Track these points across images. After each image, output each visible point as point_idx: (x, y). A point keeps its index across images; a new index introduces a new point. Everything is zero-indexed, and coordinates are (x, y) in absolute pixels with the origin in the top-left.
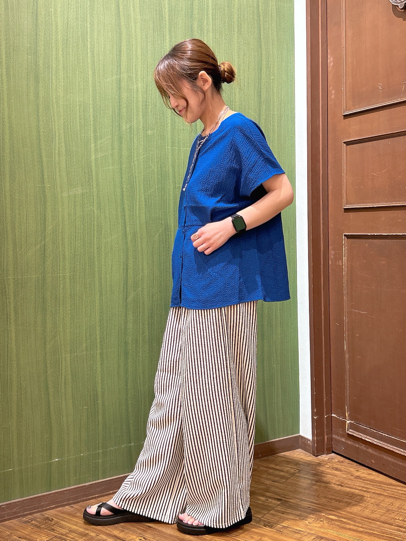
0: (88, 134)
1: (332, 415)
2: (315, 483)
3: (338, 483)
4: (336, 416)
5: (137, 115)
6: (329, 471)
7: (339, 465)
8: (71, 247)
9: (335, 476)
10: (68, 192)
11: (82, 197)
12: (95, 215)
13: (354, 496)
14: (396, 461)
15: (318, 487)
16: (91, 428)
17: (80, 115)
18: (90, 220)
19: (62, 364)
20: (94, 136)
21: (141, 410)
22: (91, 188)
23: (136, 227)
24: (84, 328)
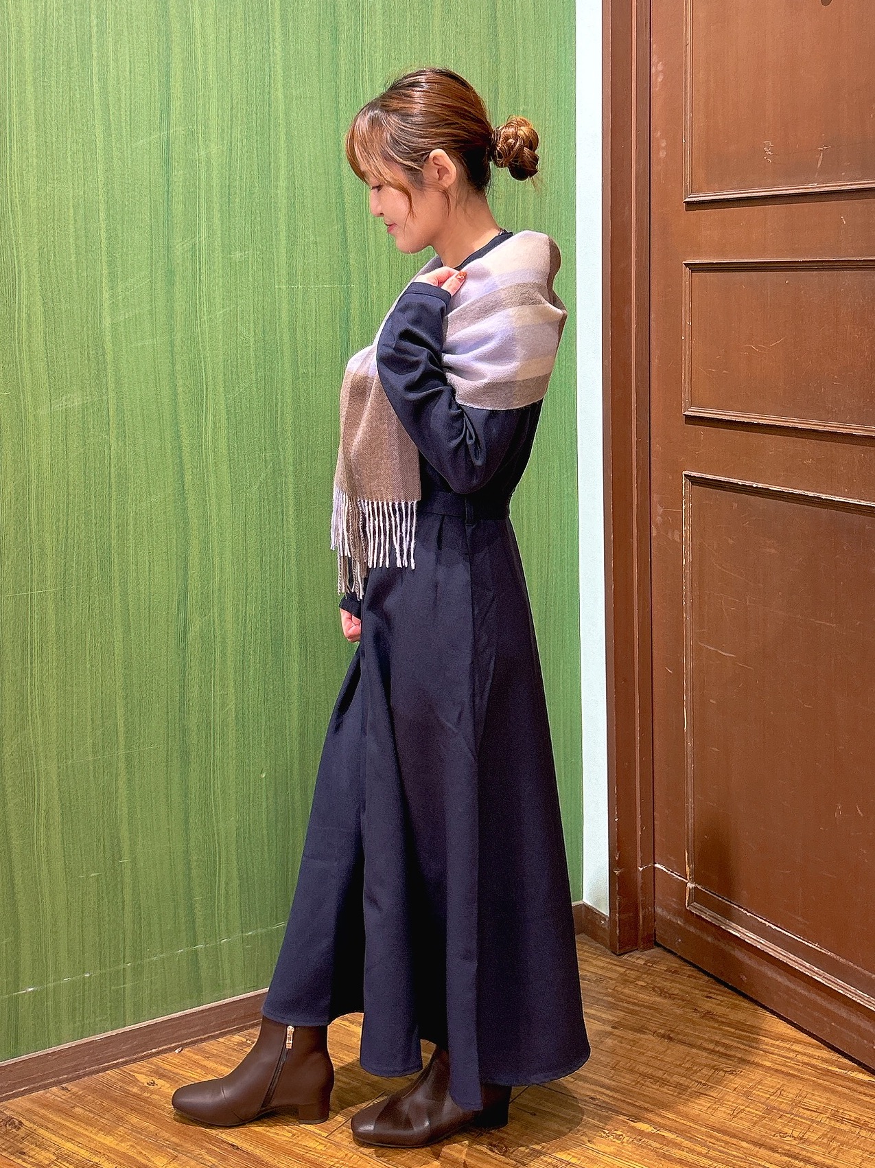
0: (95, 269)
1: (656, 865)
2: (609, 1029)
3: (663, 1032)
4: (665, 870)
5: (208, 219)
6: (645, 997)
9: (655, 1009)
10: (51, 405)
11: (83, 414)
12: (113, 452)
13: (695, 1068)
14: (792, 986)
15: (615, 1042)
16: (107, 919)
17: (75, 228)
18: (100, 463)
19: (39, 786)
20: (109, 273)
21: (219, 872)
22: (104, 391)
23: (207, 472)
24: (89, 704)
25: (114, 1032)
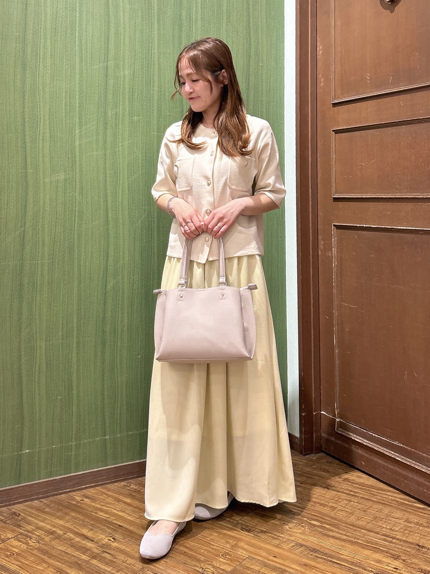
0: (73, 120)
1: (321, 412)
2: (300, 484)
3: (325, 486)
4: (326, 414)
5: (123, 102)
6: (316, 472)
7: (326, 465)
8: (51, 233)
9: (321, 477)
10: (51, 177)
11: (65, 183)
12: (77, 201)
13: (340, 500)
14: (386, 464)
15: (302, 489)
16: (65, 420)
17: (65, 101)
18: (71, 205)
19: (36, 353)
20: (79, 122)
21: (117, 402)
22: (74, 173)
23: (118, 213)
24: (61, 315)
25: (66, 476)
